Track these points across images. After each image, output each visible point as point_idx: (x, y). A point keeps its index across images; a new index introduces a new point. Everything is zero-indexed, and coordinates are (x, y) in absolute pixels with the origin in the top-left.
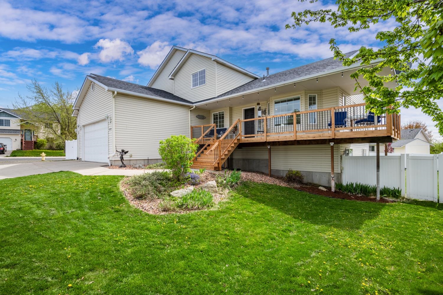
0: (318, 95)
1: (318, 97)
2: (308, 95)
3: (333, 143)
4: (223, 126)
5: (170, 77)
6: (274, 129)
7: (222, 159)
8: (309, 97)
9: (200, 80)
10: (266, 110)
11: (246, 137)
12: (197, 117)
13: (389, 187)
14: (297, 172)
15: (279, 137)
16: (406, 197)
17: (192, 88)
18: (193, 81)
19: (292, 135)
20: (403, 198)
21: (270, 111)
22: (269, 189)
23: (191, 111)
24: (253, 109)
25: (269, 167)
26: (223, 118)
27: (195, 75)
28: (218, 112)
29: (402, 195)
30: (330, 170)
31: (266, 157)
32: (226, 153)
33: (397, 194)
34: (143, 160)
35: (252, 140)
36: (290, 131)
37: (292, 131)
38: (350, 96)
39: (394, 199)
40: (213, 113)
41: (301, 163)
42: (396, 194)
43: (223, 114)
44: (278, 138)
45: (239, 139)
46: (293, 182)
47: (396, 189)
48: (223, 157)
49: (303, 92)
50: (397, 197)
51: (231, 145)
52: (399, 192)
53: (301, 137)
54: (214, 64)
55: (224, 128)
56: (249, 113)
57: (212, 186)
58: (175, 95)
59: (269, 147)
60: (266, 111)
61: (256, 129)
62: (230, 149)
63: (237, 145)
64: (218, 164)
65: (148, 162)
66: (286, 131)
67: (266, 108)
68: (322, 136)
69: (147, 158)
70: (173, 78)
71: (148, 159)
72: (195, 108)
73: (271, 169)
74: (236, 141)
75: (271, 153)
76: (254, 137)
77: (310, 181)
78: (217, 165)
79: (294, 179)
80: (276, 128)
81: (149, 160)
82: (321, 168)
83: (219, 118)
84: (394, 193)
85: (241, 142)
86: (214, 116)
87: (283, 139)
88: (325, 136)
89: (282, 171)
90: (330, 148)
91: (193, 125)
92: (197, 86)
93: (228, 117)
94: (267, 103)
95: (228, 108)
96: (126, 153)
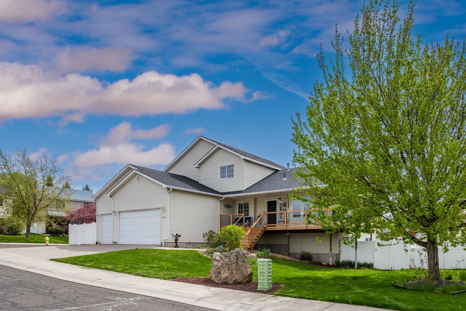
3: (331, 232)
4: (248, 215)
5: (196, 166)
6: (292, 219)
7: (253, 242)
9: (228, 173)
11: (268, 226)
12: (224, 206)
14: (308, 253)
15: (295, 226)
16: (376, 267)
17: (220, 178)
18: (221, 174)
19: (304, 225)
21: (290, 205)
23: (220, 201)
24: (275, 202)
25: (288, 250)
26: (248, 207)
27: (222, 168)
28: (243, 202)
29: (374, 267)
30: (329, 252)
31: (286, 243)
32: (256, 238)
34: (186, 243)
35: (275, 228)
36: (303, 222)
37: (304, 222)
39: (368, 269)
40: (238, 203)
41: (312, 247)
42: (370, 266)
43: (248, 204)
44: (295, 228)
45: (265, 227)
46: (305, 260)
47: (371, 263)
48: (254, 241)
51: (259, 232)
52: (372, 265)
53: (310, 227)
54: (242, 163)
55: (249, 217)
56: (272, 206)
57: (253, 256)
58: (201, 183)
59: (288, 234)
60: (286, 205)
61: (278, 219)
62: (258, 235)
63: (263, 232)
64: (250, 246)
65: (189, 245)
66: (300, 222)
67: (287, 201)
70: (199, 166)
72: (225, 199)
73: (290, 252)
74: (263, 229)
75: (290, 239)
76: (276, 226)
77: (318, 261)
78: (249, 247)
79: (306, 258)
80: (293, 219)
82: (326, 250)
83: (244, 207)
84: (368, 265)
85: (266, 230)
86: (239, 205)
87: (298, 228)
89: (298, 254)
90: (329, 236)
91: (222, 214)
92: (224, 179)
93: (253, 207)
94: (287, 198)
95: (253, 199)
96: (179, 236)
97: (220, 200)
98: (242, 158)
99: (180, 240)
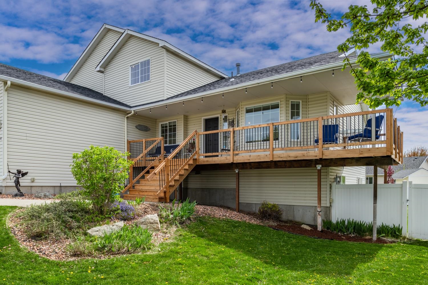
0: (302, 102)
1: (302, 105)
2: (290, 101)
3: (320, 166)
4: (175, 141)
5: (98, 69)
6: (243, 146)
7: (170, 186)
8: (292, 105)
9: (142, 74)
10: (235, 120)
11: (206, 157)
12: (136, 127)
13: (387, 224)
14: (274, 206)
15: (250, 156)
16: (407, 237)
17: (130, 85)
18: (133, 76)
19: (268, 153)
20: (404, 238)
21: (240, 122)
22: (235, 227)
23: (128, 118)
24: (216, 119)
25: (237, 199)
26: (175, 130)
27: (134, 68)
28: (168, 122)
29: (403, 235)
30: (315, 203)
32: (177, 177)
33: (397, 233)
34: (54, 187)
35: (213, 160)
36: (265, 148)
37: (268, 147)
38: (344, 107)
39: (393, 239)
40: (160, 124)
41: (279, 193)
42: (395, 233)
43: (175, 126)
44: (249, 158)
45: (196, 159)
46: (268, 219)
47: (396, 227)
48: (173, 183)
49: (284, 96)
50: (397, 237)
51: (183, 167)
52: (399, 230)
53: (279, 157)
54: (162, 53)
55: (176, 144)
56: (211, 124)
58: (106, 95)
59: (237, 172)
60: (235, 123)
61: (221, 146)
62: (182, 172)
63: (192, 168)
64: (165, 192)
65: (61, 190)
66: (259, 148)
67: (235, 117)
68: (306, 155)
69: (59, 185)
70: (102, 70)
71: (61, 186)
72: (134, 114)
73: (240, 202)
74: (191, 162)
75: (240, 180)
76: (217, 156)
77: (291, 218)
78: (162, 195)
79: (270, 215)
80: (246, 146)
81: (62, 188)
82: (305, 200)
83: (169, 131)
84: (393, 232)
85: (198, 164)
86: (162, 127)
87: (256, 160)
88: (311, 155)
89: (254, 205)
90: (317, 174)
91: (130, 139)
92: (137, 84)
93: (181, 130)
94: (236, 110)
95: (182, 116)
96: (24, 175)
97: (127, 116)
98: (160, 46)
99: (24, 181)
